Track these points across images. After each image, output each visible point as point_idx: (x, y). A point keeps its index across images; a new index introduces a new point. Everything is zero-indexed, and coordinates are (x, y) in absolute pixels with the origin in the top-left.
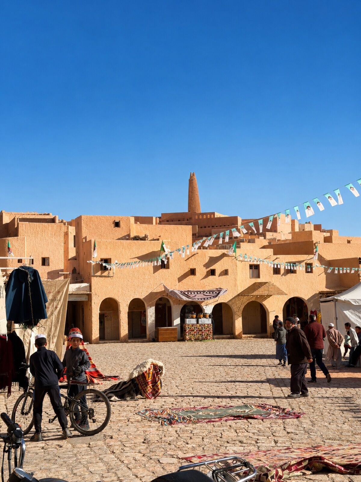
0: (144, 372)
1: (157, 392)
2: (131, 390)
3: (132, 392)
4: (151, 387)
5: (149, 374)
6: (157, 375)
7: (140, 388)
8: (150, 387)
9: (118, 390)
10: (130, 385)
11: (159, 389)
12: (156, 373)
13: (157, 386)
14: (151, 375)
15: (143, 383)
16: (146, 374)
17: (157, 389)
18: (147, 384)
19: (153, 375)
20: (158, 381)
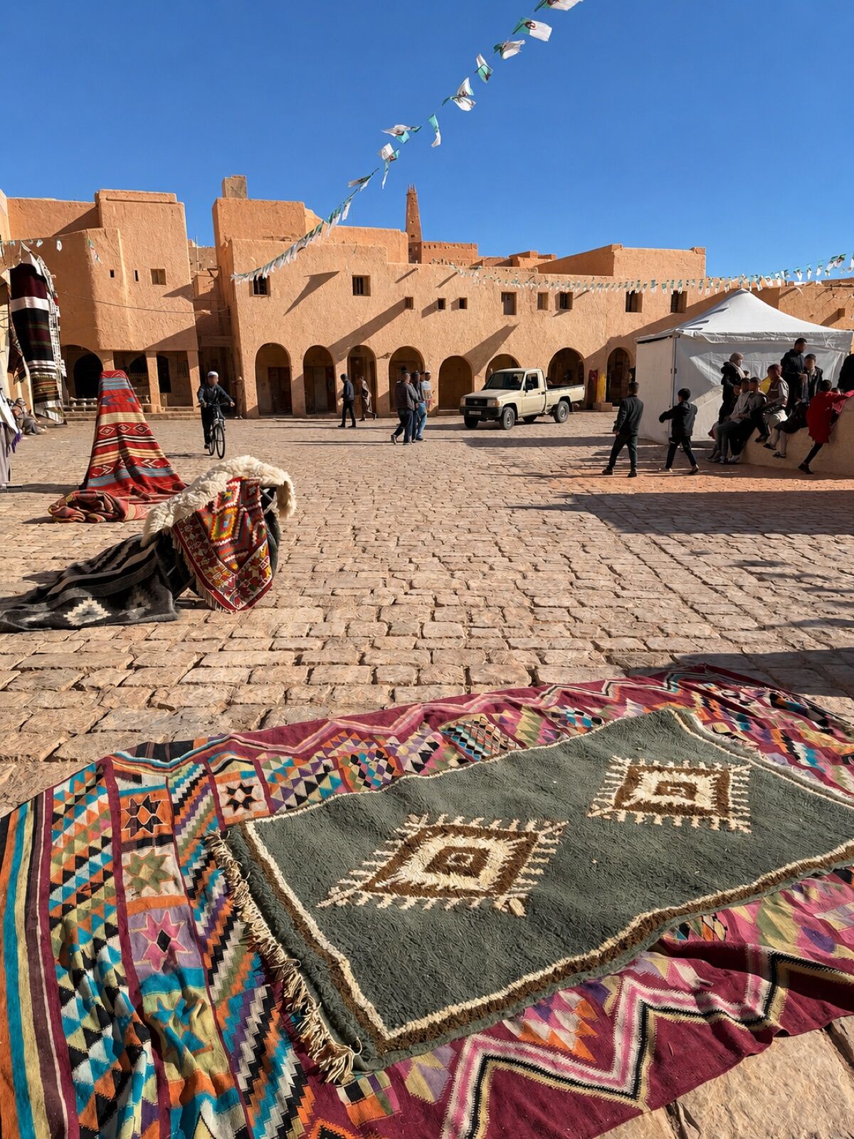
0: (201, 508)
1: (257, 583)
2: (152, 577)
3: (158, 587)
4: (235, 567)
5: (221, 517)
6: (254, 523)
7: (191, 569)
8: (228, 565)
9: (107, 572)
10: (151, 555)
11: (263, 573)
12: (250, 512)
13: (256, 562)
14: (229, 523)
15: (201, 553)
16: (208, 520)
17: (255, 574)
18: (213, 554)
19: (240, 520)
20: (259, 544)
